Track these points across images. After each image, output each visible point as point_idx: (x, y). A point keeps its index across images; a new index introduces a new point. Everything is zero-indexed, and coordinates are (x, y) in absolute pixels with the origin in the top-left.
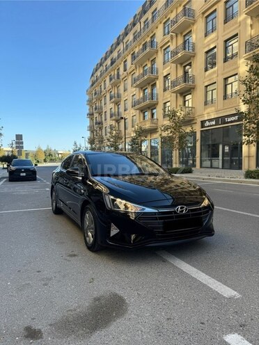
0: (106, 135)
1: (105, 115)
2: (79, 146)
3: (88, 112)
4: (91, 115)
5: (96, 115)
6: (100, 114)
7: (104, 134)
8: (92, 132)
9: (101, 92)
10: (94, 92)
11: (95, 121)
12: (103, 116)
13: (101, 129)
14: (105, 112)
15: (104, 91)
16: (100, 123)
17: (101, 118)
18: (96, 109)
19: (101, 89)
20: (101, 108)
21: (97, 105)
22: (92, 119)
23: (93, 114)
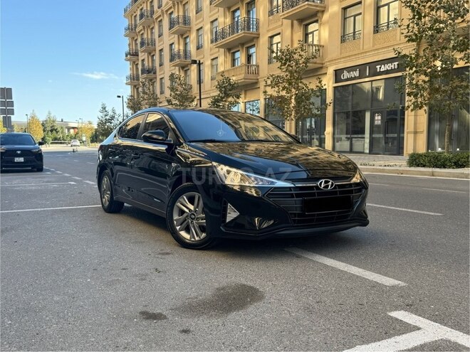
0: (162, 93)
1: (161, 55)
2: (111, 113)
3: (127, 49)
4: (133, 55)
5: (142, 56)
6: (151, 54)
7: (158, 91)
8: (135, 87)
9: (152, 12)
10: (138, 13)
11: (140, 67)
12: (157, 58)
13: (152, 81)
14: (161, 50)
15: (158, 12)
16: (150, 71)
17: (153, 60)
18: (142, 44)
19: (152, 7)
20: (153, 43)
21: (145, 36)
22: (135, 64)
23: (136, 54)
